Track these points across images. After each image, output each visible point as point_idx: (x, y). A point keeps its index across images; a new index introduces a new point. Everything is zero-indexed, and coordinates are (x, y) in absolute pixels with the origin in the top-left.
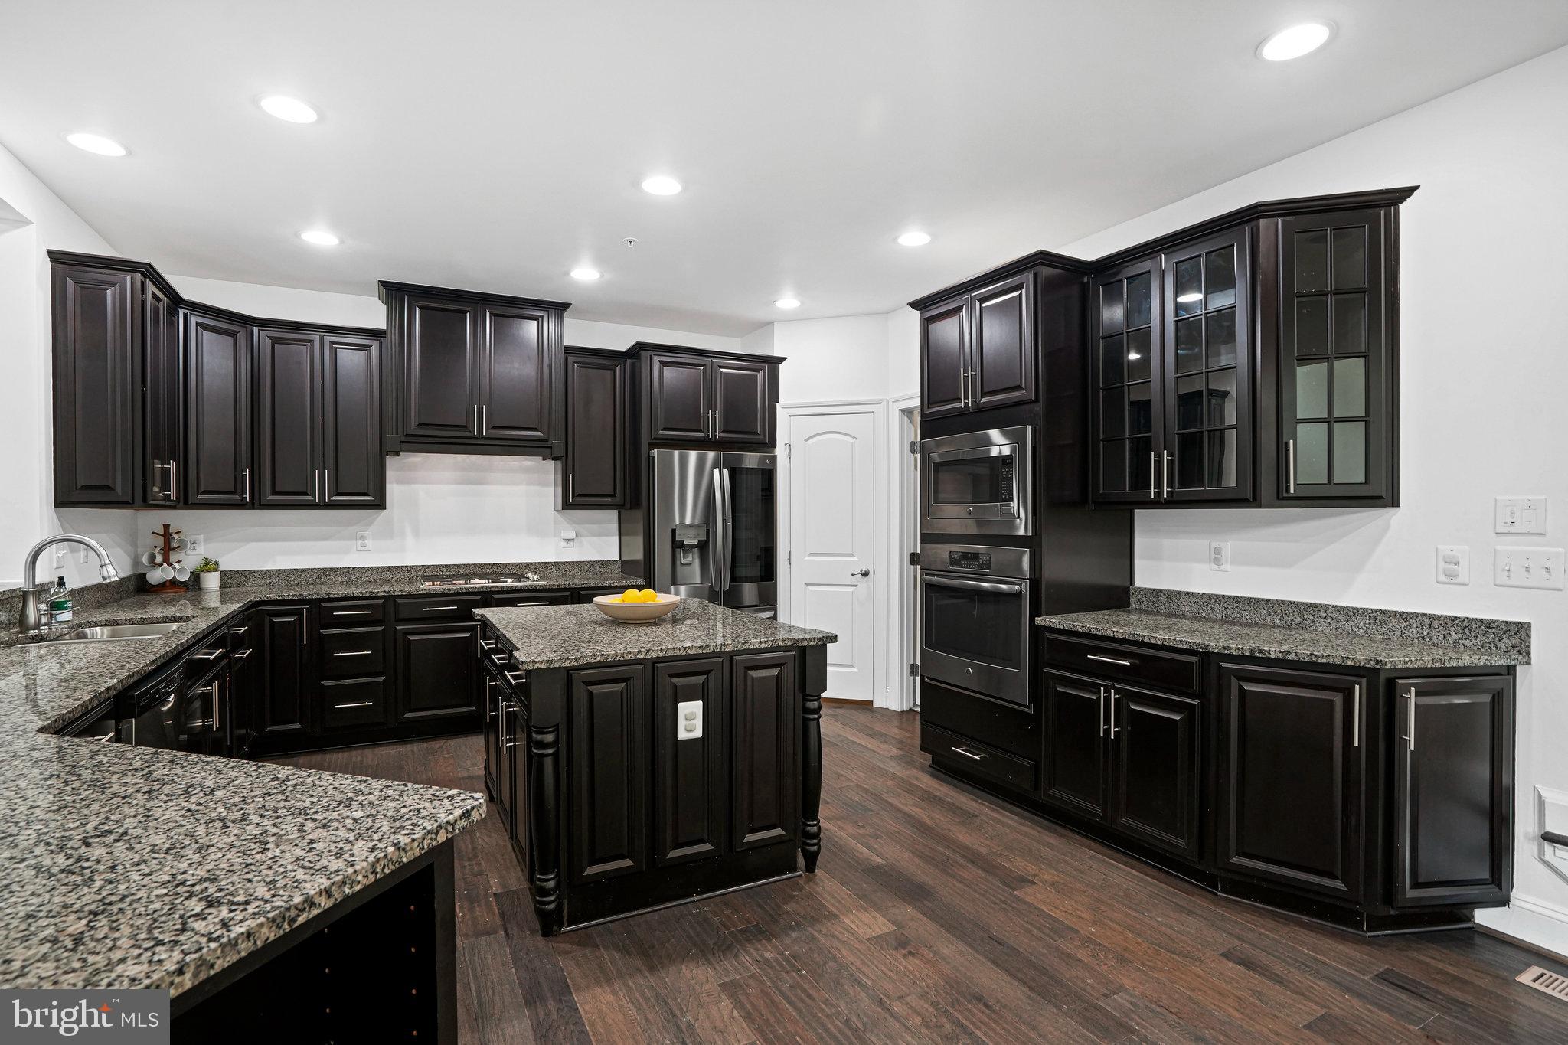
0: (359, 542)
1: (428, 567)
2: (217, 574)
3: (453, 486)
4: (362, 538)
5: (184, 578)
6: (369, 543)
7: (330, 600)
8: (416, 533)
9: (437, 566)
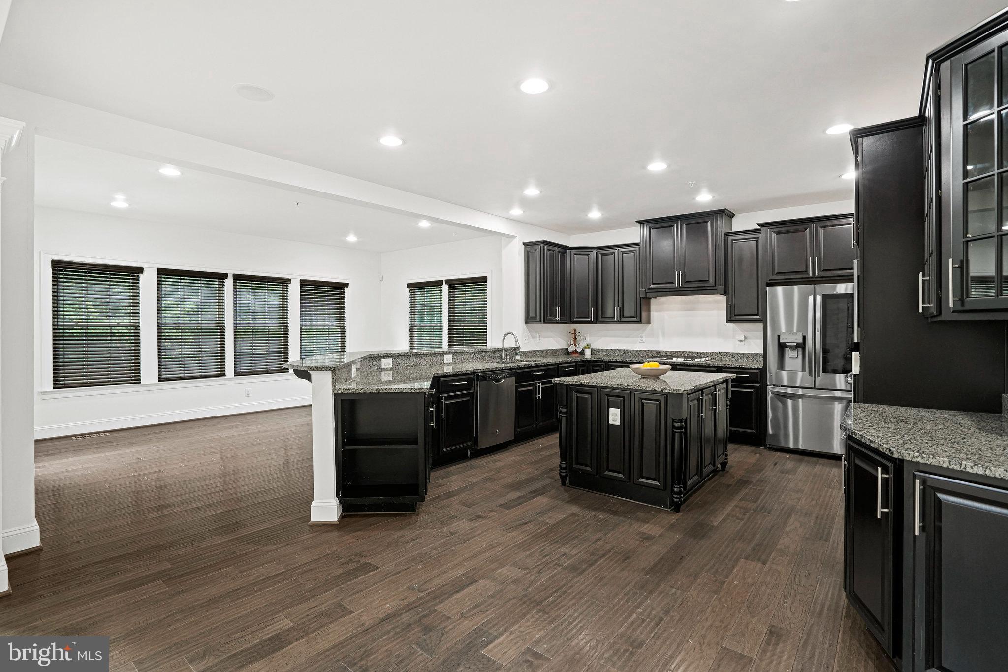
0: (640, 338)
1: (668, 351)
2: (590, 349)
3: (684, 312)
4: (641, 337)
5: (579, 350)
6: (644, 339)
7: (611, 362)
8: (664, 334)
9: (672, 351)
